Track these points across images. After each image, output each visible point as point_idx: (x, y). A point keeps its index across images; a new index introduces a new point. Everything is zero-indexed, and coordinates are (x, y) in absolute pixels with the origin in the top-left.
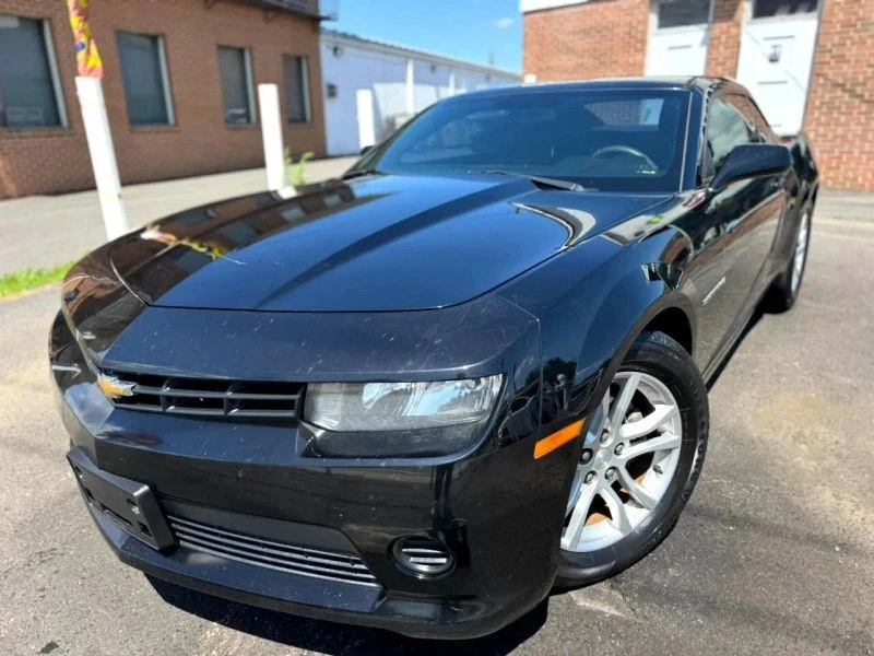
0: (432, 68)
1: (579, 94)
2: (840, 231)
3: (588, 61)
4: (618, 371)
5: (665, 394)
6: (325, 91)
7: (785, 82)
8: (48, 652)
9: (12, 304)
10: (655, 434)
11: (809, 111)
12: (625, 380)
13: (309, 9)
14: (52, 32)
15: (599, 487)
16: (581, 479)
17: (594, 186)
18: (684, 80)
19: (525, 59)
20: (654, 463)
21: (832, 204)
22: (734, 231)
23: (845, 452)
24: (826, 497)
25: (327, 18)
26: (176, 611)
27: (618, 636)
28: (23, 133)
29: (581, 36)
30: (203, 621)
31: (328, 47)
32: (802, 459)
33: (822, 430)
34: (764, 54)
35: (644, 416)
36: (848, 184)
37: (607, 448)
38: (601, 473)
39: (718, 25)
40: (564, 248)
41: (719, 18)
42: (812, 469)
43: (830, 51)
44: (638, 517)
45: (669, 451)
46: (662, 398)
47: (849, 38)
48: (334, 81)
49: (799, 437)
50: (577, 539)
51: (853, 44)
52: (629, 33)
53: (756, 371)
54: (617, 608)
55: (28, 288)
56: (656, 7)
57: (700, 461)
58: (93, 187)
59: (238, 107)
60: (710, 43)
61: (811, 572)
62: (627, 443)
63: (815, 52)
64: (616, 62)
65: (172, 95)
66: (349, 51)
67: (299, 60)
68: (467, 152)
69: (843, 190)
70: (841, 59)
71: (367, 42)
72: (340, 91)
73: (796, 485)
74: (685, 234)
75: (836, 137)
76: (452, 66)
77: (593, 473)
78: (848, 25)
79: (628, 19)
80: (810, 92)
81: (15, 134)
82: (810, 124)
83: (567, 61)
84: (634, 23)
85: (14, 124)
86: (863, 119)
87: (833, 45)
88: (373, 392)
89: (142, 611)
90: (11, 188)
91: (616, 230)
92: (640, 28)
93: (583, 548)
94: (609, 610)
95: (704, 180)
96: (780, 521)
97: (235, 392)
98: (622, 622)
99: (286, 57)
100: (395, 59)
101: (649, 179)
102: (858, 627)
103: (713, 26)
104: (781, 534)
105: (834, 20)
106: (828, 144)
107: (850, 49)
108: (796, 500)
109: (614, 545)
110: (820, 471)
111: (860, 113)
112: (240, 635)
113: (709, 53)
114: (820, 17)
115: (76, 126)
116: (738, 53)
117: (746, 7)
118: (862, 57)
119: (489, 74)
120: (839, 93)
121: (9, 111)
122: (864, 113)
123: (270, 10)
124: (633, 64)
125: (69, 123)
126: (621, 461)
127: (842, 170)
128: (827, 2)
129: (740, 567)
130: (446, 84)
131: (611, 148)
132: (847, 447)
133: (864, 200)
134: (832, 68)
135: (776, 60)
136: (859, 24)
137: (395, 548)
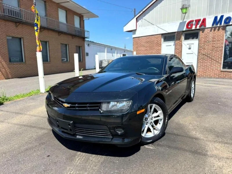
0: (111, 49)
2: (205, 86)
3: (148, 48)
4: (150, 104)
5: (160, 109)
6: (86, 54)
7: (193, 53)
8: (48, 157)
10: (158, 116)
11: (198, 60)
12: (152, 106)
13: (82, 36)
14: (23, 41)
15: (149, 126)
16: (145, 124)
17: (147, 74)
19: (133, 48)
20: (159, 122)
21: (205, 80)
24: (194, 133)
25: (87, 38)
27: (153, 151)
28: (14, 64)
29: (146, 43)
30: (77, 152)
31: (87, 44)
32: (191, 127)
33: (195, 122)
34: (187, 48)
35: (156, 113)
36: (204, 76)
37: (150, 118)
38: (149, 123)
39: (177, 41)
40: (140, 83)
44: (157, 132)
45: (161, 120)
47: (205, 44)
48: (88, 52)
49: (190, 123)
50: (145, 135)
51: (206, 46)
52: (157, 42)
53: (183, 112)
54: (153, 147)
55: (21, 98)
56: (163, 37)
59: (65, 58)
60: (175, 45)
62: (154, 118)
63: (198, 47)
65: (49, 55)
66: (92, 45)
67: (80, 47)
68: (120, 68)
69: (207, 77)
70: (204, 49)
71: (96, 43)
72: (89, 54)
73: (188, 131)
75: (205, 65)
76: (116, 49)
77: (148, 123)
78: (205, 42)
79: (157, 39)
80: (198, 56)
81: (12, 64)
82: (199, 63)
83: (143, 49)
85: (12, 61)
86: (210, 62)
87: (202, 46)
88: (112, 103)
89: (65, 151)
91: (150, 80)
92: (160, 41)
93: (146, 137)
94: (151, 148)
95: (167, 73)
97: (89, 104)
98: (154, 149)
99: (76, 46)
100: (102, 47)
101: (157, 73)
105: (202, 40)
106: (203, 67)
107: (206, 47)
108: (188, 133)
109: (152, 137)
110: (193, 129)
113: (175, 47)
114: (199, 40)
115: (27, 62)
116: (182, 47)
117: (183, 37)
118: (209, 49)
119: (125, 51)
120: (205, 56)
121: (11, 58)
122: (210, 60)
123: (73, 36)
124: (158, 49)
125: (25, 61)
126: (153, 121)
127: (207, 73)
128: (200, 37)
129: (176, 142)
130: (115, 53)
131: (150, 68)
132: (199, 125)
133: (212, 79)
134: (203, 51)
135: (190, 49)
136: (207, 41)
137: (115, 128)
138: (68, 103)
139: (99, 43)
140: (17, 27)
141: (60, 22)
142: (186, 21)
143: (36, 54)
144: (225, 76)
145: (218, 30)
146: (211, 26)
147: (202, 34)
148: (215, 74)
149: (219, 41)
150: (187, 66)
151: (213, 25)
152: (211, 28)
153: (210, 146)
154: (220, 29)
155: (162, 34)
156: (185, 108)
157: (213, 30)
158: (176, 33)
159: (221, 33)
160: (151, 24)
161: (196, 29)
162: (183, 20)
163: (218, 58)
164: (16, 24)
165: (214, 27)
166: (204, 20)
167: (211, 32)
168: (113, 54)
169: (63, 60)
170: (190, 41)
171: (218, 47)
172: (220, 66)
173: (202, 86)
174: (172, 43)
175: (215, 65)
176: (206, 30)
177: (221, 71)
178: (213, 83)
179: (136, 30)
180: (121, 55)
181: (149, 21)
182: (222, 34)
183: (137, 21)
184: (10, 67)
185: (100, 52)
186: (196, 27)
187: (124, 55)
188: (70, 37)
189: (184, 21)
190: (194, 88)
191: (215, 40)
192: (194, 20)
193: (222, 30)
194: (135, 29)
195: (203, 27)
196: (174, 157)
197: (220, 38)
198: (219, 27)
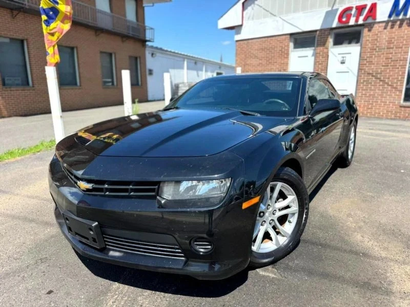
0: (196, 63)
1: (258, 79)
2: (372, 134)
3: (264, 62)
4: (272, 182)
5: (292, 192)
6: (147, 72)
7: (348, 72)
8: (49, 294)
9: (13, 163)
10: (288, 207)
11: (359, 84)
12: (276, 185)
13: (141, 37)
14: (28, 45)
15: (267, 228)
16: (260, 223)
17: (264, 114)
18: (300, 73)
19: (236, 60)
20: (288, 219)
21: (370, 123)
22: (324, 132)
23: (367, 221)
24: (358, 237)
25: (149, 41)
26: (100, 279)
27: (275, 284)
28: (12, 89)
29: (261, 51)
30: (111, 282)
31: (149, 53)
32: (350, 223)
33: (359, 212)
34: (338, 60)
35: (284, 200)
36: (369, 115)
37: (270, 212)
38: (268, 222)
39: (319, 48)
40: (251, 136)
41: (319, 45)
42: (353, 227)
43: (366, 60)
44: (283, 241)
45: (293, 214)
46: (291, 194)
47: (374, 54)
48: (151, 68)
49: (349, 215)
50: (259, 248)
51: (375, 57)
52: (281, 50)
53: (333, 190)
54: (275, 274)
55: (19, 156)
56: (293, 40)
57: (306, 218)
58: (50, 112)
59: (109, 78)
60: (316, 55)
61: (350, 262)
62: (278, 211)
63: (360, 60)
64: (276, 62)
65: (79, 73)
66: (159, 55)
67: (136, 58)
68: (211, 100)
69: (375, 117)
70: (371, 63)
71: (167, 51)
72: (154, 72)
73: (347, 233)
74: (301, 132)
75: (370, 95)
76: (204, 62)
77: (265, 221)
78: (373, 49)
79: (281, 44)
80: (359, 76)
81: (8, 89)
82: (359, 90)
83: (254, 62)
84: (284, 46)
85: (8, 85)
86: (381, 88)
87: (367, 57)
89: (86, 279)
90: (5, 113)
91: (272, 130)
92: (286, 48)
93: (261, 251)
94: (272, 275)
95: (307, 112)
96: (339, 245)
97: (133, 186)
98: (276, 279)
99: (130, 57)
100: (179, 59)
101: (285, 112)
102: (366, 280)
103: (317, 48)
104: (339, 250)
105: (367, 47)
106: (367, 98)
107: (374, 59)
108: (346, 238)
109: (274, 251)
110: (357, 227)
111: (380, 85)
112: (127, 287)
113: (315, 59)
114: (361, 46)
115: (36, 86)
116: (328, 59)
117: (331, 41)
118: (379, 63)
119: (220, 66)
120: (371, 77)
121: (6, 79)
122: (381, 85)
123: (124, 37)
124: (284, 64)
125: (33, 84)
126: (275, 217)
127: (374, 109)
128: (364, 39)
129: (323, 260)
130: (202, 70)
131: (271, 100)
132: (368, 219)
133: (383, 122)
134: (367, 67)
135: (344, 63)
136: (377, 49)
137: (192, 242)
138: (89, 181)
139: (173, 51)
140: (13, 17)
141: (99, 10)
142: (337, 10)
143: (44, 71)
144: (407, 115)
145: (400, 26)
146: (386, 19)
147: (369, 33)
148: (389, 112)
149: (399, 48)
150: (343, 96)
151: (390, 16)
152: (387, 22)
153: (395, 271)
154: (403, 24)
155: (291, 35)
156: (335, 181)
157: (389, 27)
158: (318, 32)
159: (404, 32)
160: (269, 14)
161: (356, 23)
162: (332, 5)
163: (395, 81)
164: (12, 12)
165: (391, 21)
166: (374, 6)
167: (385, 31)
168: (200, 73)
169: (105, 82)
170: (345, 48)
171: (397, 60)
172: (399, 96)
173: (365, 134)
174: (309, 52)
175: (389, 95)
176: (376, 25)
177: (401, 107)
178: (386, 129)
179: (241, 26)
180: (212, 74)
181: (267, 9)
182: (406, 34)
183: (244, 7)
184: (4, 96)
185: (174, 68)
186: (357, 20)
187: (218, 74)
188: (118, 39)
189: (335, 8)
190: (353, 140)
191: (392, 46)
192: (354, 6)
193: (407, 27)
194: (240, 23)
195: (370, 20)
196: (321, 299)
197: (402, 42)
198: (402, 21)
